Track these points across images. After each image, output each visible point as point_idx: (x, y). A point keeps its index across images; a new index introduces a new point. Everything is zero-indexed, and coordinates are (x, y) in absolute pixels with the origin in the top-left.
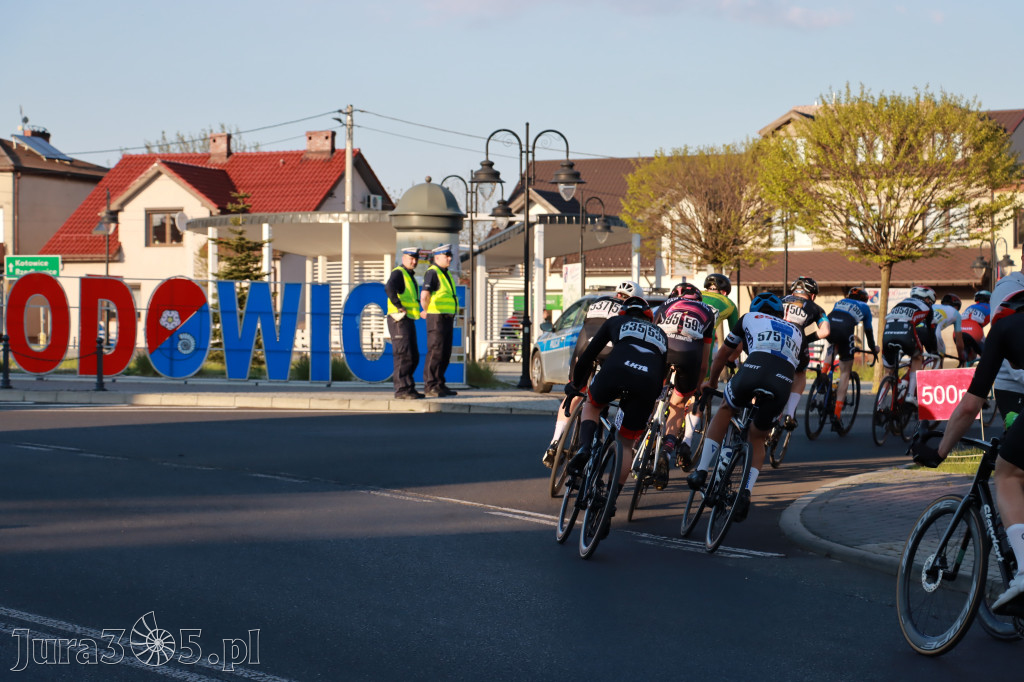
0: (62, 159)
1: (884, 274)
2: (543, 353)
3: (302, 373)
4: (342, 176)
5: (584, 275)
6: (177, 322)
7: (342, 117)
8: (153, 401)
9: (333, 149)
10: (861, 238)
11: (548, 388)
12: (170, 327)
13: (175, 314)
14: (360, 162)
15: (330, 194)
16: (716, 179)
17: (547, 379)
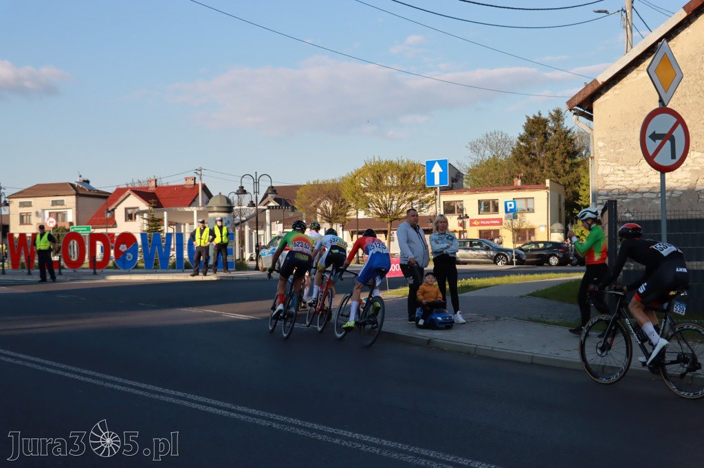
0: (94, 190)
1: (389, 226)
2: (263, 257)
3: (174, 267)
4: (198, 194)
5: (284, 228)
6: (126, 249)
7: (198, 172)
8: (113, 278)
9: (195, 184)
10: (381, 212)
11: (264, 270)
12: (123, 250)
13: (125, 246)
14: (205, 188)
15: (194, 200)
16: (329, 191)
17: (264, 267)
